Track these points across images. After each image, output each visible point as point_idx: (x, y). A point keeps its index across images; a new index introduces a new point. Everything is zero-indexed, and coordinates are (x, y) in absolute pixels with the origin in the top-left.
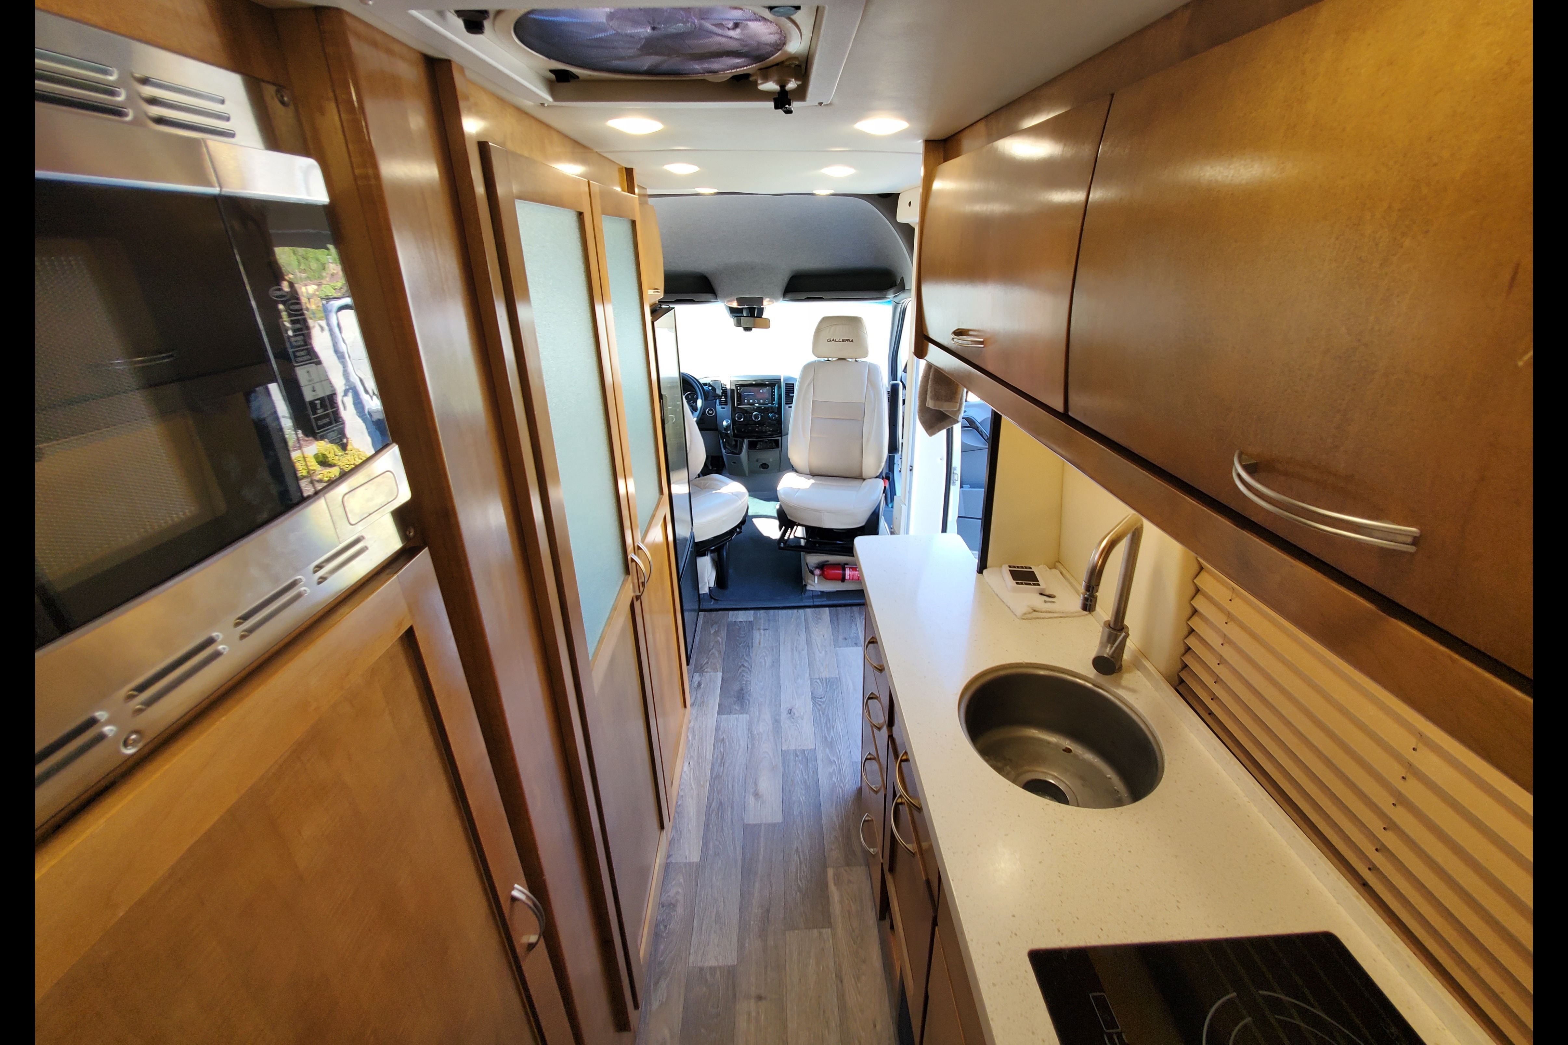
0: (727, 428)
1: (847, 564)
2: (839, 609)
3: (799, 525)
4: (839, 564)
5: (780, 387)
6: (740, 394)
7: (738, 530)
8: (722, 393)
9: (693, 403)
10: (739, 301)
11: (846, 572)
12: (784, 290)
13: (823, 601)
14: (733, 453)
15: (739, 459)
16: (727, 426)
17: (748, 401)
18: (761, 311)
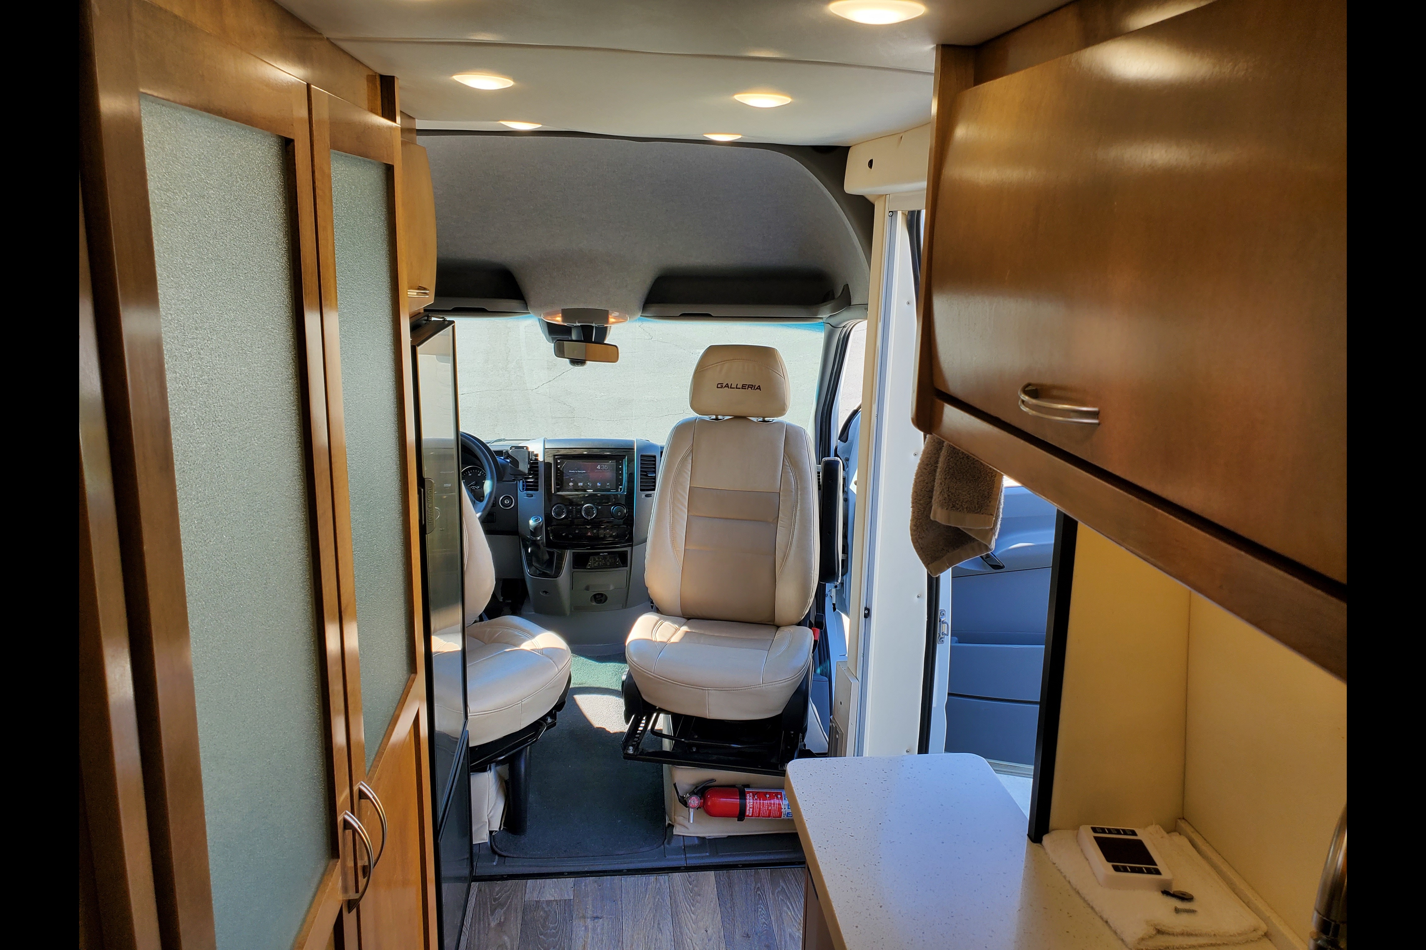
0: (536, 531)
1: (748, 786)
2: (734, 873)
3: (661, 711)
4: (733, 786)
5: (631, 461)
6: (562, 473)
7: (549, 720)
8: (530, 470)
9: (476, 485)
10: (567, 314)
11: (748, 801)
12: (644, 300)
13: (702, 857)
14: (545, 575)
15: (556, 586)
16: (536, 528)
17: (575, 484)
18: (603, 332)
